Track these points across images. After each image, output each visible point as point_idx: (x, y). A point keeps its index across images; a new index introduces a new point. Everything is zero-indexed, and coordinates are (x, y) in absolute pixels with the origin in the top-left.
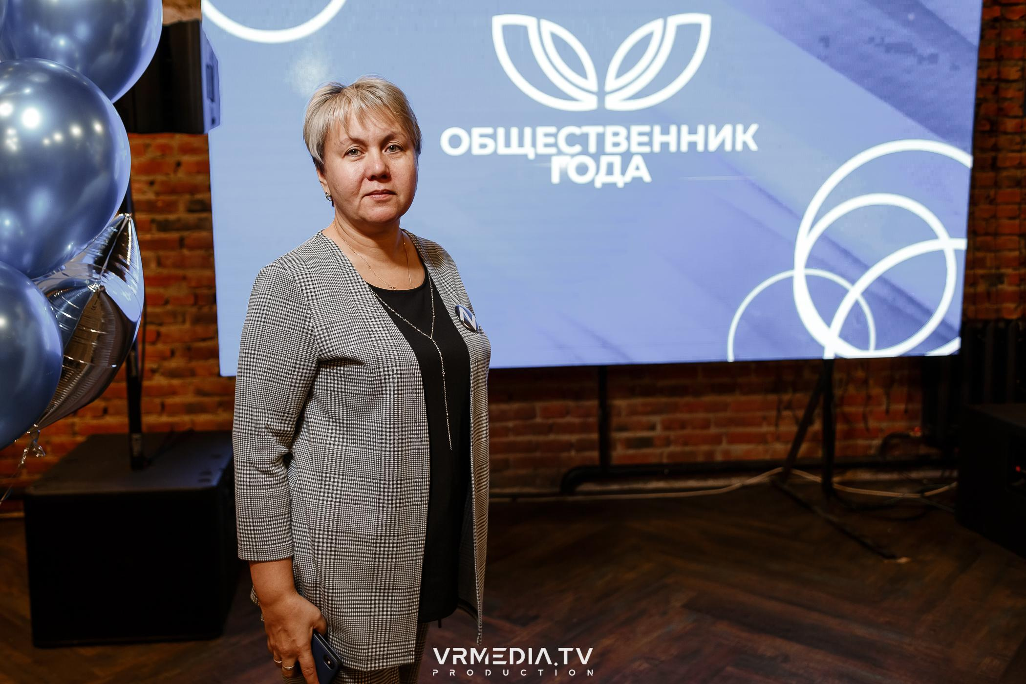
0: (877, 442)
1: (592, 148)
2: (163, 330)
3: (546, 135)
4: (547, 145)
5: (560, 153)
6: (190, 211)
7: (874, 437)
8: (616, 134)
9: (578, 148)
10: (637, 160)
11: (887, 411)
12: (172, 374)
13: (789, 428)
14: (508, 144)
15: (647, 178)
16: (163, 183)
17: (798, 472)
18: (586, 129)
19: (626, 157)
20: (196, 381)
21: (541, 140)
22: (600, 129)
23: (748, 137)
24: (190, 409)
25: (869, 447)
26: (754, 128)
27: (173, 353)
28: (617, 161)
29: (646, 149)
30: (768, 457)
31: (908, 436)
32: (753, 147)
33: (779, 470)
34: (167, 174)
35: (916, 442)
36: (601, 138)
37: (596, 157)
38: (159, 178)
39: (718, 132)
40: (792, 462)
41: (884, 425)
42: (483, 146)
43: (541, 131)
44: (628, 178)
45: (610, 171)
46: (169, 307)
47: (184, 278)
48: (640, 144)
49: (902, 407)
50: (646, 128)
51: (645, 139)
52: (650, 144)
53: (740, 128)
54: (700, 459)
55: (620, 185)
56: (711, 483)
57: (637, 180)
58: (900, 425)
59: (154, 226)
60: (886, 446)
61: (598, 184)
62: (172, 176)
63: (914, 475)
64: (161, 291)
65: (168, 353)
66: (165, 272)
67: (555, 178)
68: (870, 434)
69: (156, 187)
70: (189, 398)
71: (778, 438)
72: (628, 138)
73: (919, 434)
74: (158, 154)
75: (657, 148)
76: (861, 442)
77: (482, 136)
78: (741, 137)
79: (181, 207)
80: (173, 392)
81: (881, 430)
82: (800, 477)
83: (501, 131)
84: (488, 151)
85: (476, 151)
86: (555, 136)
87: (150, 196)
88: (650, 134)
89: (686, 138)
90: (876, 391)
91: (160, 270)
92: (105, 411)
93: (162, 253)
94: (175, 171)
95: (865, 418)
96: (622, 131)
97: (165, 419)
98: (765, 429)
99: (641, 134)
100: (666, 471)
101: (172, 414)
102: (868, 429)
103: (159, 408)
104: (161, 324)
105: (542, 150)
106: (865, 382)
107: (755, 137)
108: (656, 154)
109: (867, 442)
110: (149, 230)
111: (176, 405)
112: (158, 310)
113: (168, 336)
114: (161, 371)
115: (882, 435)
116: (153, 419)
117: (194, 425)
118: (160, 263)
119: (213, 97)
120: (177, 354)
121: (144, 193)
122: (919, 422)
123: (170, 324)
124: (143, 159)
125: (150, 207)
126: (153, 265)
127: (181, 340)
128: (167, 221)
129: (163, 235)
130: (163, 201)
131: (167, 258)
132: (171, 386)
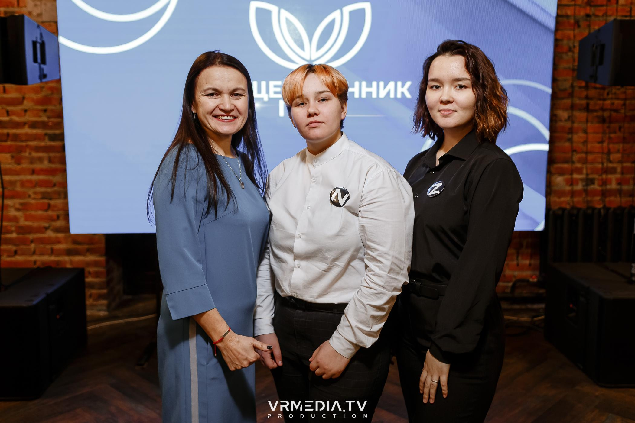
0: (510, 284)
2: (52, 202)
3: (276, 86)
4: (276, 93)
7: (509, 282)
11: (518, 265)
12: (57, 230)
21: (272, 89)
23: (405, 90)
25: (507, 287)
26: (408, 84)
27: (58, 217)
31: (528, 281)
32: (408, 96)
34: (55, 105)
35: (534, 284)
38: (50, 107)
39: (385, 87)
41: (516, 273)
43: (272, 83)
46: (56, 189)
49: (527, 262)
53: (399, 84)
58: (526, 274)
59: (47, 138)
60: (514, 287)
62: (58, 106)
63: (535, 306)
64: (50, 178)
65: (55, 217)
66: (53, 166)
67: (282, 114)
68: (505, 278)
69: (48, 114)
73: (535, 280)
74: (50, 92)
76: (501, 284)
78: (400, 90)
80: (58, 241)
81: (515, 276)
87: (45, 119)
89: (365, 90)
90: (511, 251)
91: (51, 165)
92: (16, 253)
93: (52, 155)
97: (53, 258)
101: (58, 255)
103: (50, 251)
104: (51, 199)
105: (272, 95)
107: (409, 90)
109: (505, 284)
110: (44, 140)
111: (59, 250)
112: (49, 190)
113: (55, 206)
114: (51, 228)
115: (514, 280)
116: (46, 258)
117: (71, 262)
118: (50, 161)
119: (43, 61)
120: (61, 218)
121: (40, 117)
122: (537, 273)
123: (57, 199)
124: (39, 96)
125: (44, 125)
126: (46, 162)
127: (62, 209)
128: (54, 134)
129: (52, 143)
130: (52, 122)
131: (55, 157)
132: (57, 238)
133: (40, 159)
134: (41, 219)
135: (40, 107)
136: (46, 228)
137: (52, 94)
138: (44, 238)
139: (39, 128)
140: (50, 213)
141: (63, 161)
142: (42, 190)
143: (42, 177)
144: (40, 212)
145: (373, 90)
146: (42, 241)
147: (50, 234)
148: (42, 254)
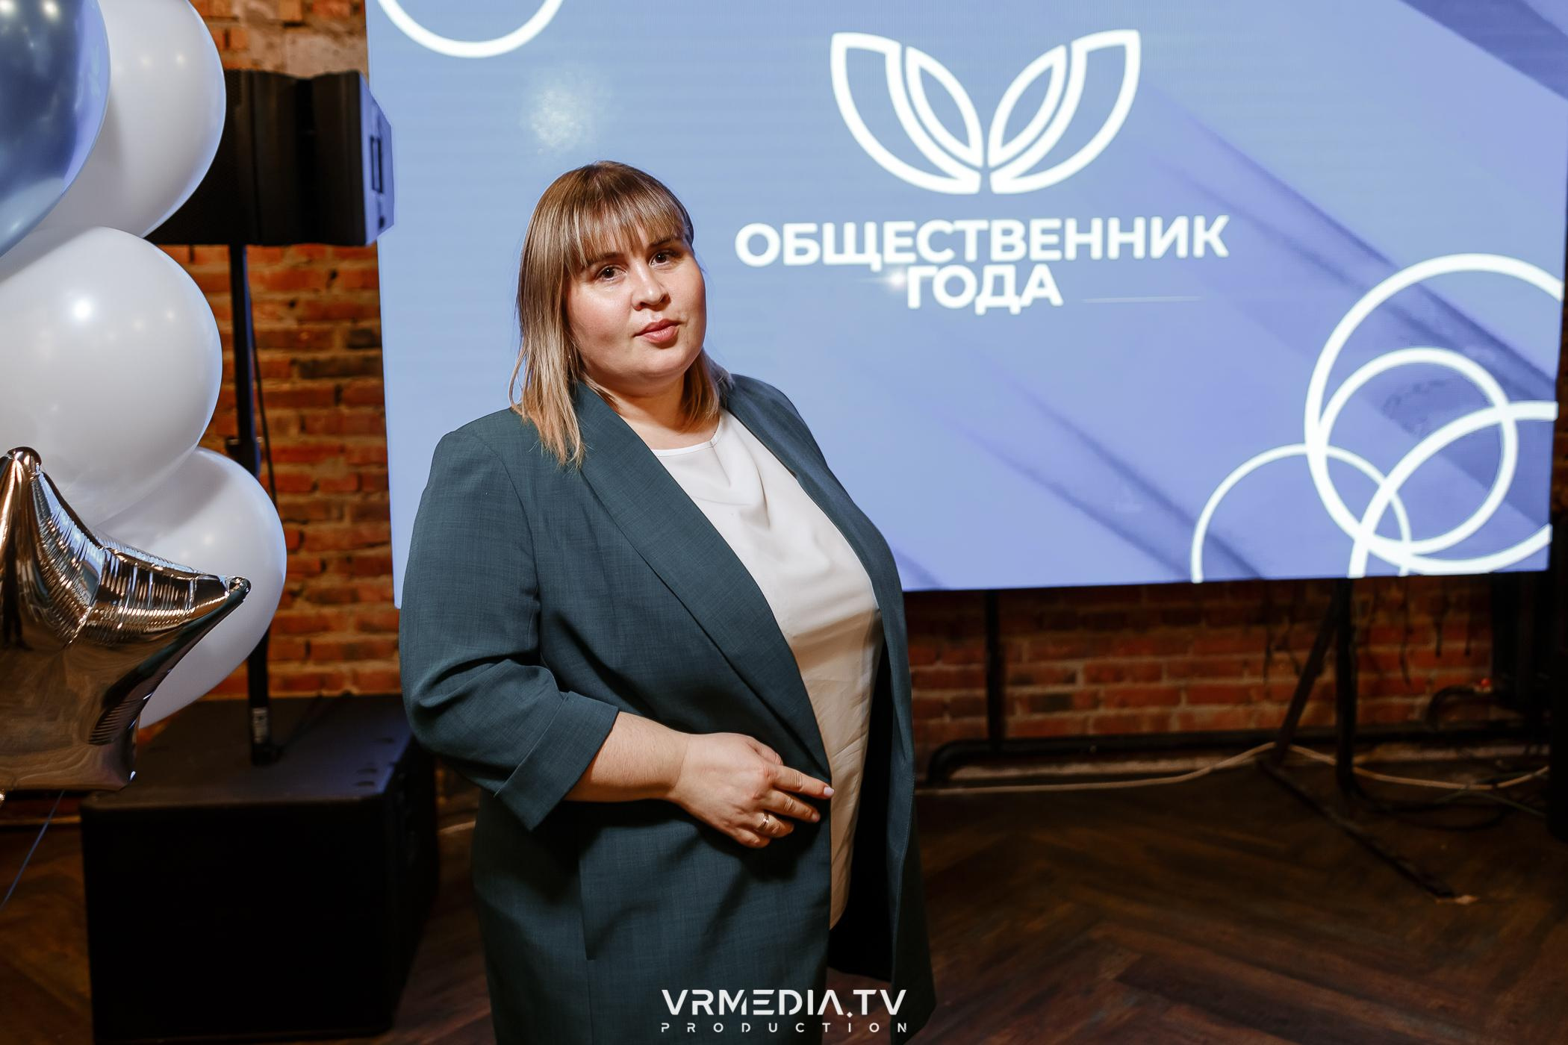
0: (1423, 701)
1: (971, 254)
2: (309, 530)
3: (900, 234)
4: (900, 250)
5: (921, 262)
6: (352, 346)
7: (1417, 694)
8: (1007, 232)
9: (948, 254)
10: (1041, 272)
11: (1438, 653)
12: (323, 599)
13: (1285, 679)
14: (839, 248)
15: (1057, 300)
16: (310, 304)
17: (1298, 749)
18: (960, 225)
19: (1024, 268)
20: (359, 609)
21: (891, 241)
22: (983, 225)
23: (1213, 236)
24: (351, 653)
25: (1411, 708)
26: (1221, 222)
27: (324, 566)
28: (1009, 273)
29: (1055, 255)
30: (1252, 725)
31: (1471, 692)
32: (1221, 250)
33: (1270, 745)
34: (316, 291)
35: (1484, 700)
36: (984, 238)
37: (977, 268)
38: (304, 296)
39: (1165, 229)
40: (1290, 733)
41: (1434, 674)
42: (801, 252)
43: (891, 228)
44: (1027, 299)
45: (999, 288)
46: (318, 495)
47: (342, 450)
48: (1045, 247)
49: (1461, 645)
50: (1055, 223)
51: (1053, 239)
52: (1061, 246)
53: (1200, 222)
54: (1146, 728)
55: (1015, 310)
56: (1163, 765)
57: (1041, 303)
58: (1459, 674)
59: (295, 371)
60: (1436, 708)
61: (980, 310)
62: (324, 292)
63: (1481, 752)
64: (306, 469)
65: (317, 567)
66: (312, 440)
67: (914, 301)
68: (1411, 688)
69: (299, 311)
70: (349, 636)
71: (1268, 694)
72: (1026, 238)
73: (1488, 689)
74: (302, 258)
75: (1071, 254)
76: (1397, 700)
77: (799, 236)
78: (1201, 236)
79: (338, 340)
80: (325, 627)
81: (1430, 682)
82: (1301, 755)
83: (829, 229)
84: (809, 259)
85: (791, 259)
86: (913, 235)
87: (290, 324)
88: (1061, 232)
89: (1116, 237)
90: (1421, 619)
91: (304, 438)
93: (307, 412)
94: (329, 286)
95: (1403, 663)
96: (1018, 228)
97: (311, 668)
98: (1246, 680)
99: (1046, 232)
100: (1093, 748)
101: (322, 660)
102: (1407, 681)
103: (302, 652)
104: (305, 522)
105: (891, 256)
106: (1403, 607)
107: (1223, 236)
108: (1071, 262)
109: (1408, 701)
110: (288, 377)
111: (327, 646)
112: (301, 500)
113: (315, 539)
114: (305, 593)
115: (1431, 689)
116: (293, 670)
117: (356, 678)
118: (304, 428)
120: (331, 568)
121: (280, 319)
122: (1488, 671)
123: (320, 521)
124: (279, 268)
126: (294, 431)
127: (336, 547)
128: (315, 362)
129: (309, 384)
130: (309, 332)
131: (316, 419)
132: (320, 617)
133: (281, 425)
135: (280, 296)
136: (295, 595)
137: (310, 262)
138: (290, 620)
139: (278, 347)
140: (304, 556)
141: (336, 427)
145: (1137, 238)
146: (285, 627)
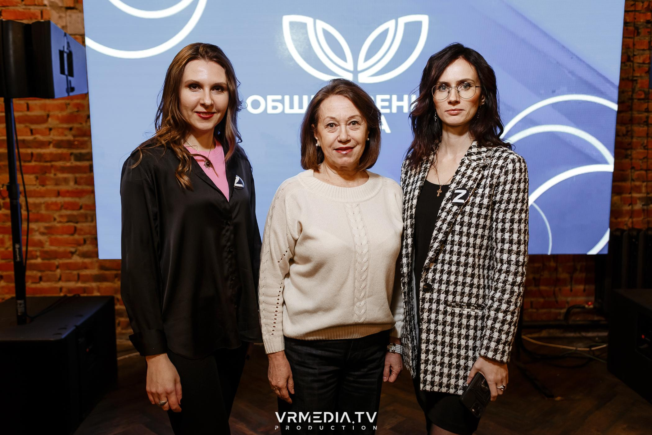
0: (564, 311)
2: (78, 226)
7: (562, 308)
11: (571, 290)
12: (84, 255)
14: (292, 107)
15: (388, 130)
16: (78, 129)
25: (560, 314)
27: (85, 241)
29: (388, 111)
31: (584, 307)
34: (81, 124)
35: (590, 312)
38: (76, 125)
41: (569, 299)
42: (275, 108)
46: (82, 211)
49: (582, 287)
50: (387, 97)
52: (390, 107)
58: (581, 299)
59: (72, 158)
60: (568, 314)
62: (84, 124)
63: (590, 334)
64: (77, 200)
65: (82, 242)
66: (80, 187)
68: (558, 305)
69: (74, 132)
73: (591, 306)
74: (76, 110)
75: (394, 110)
76: (553, 310)
77: (274, 101)
80: (85, 267)
81: (568, 303)
83: (287, 98)
84: (279, 111)
85: (270, 111)
87: (70, 137)
88: (390, 101)
90: (564, 275)
91: (77, 186)
92: (41, 279)
93: (78, 175)
95: (555, 294)
97: (80, 285)
101: (84, 281)
102: (557, 302)
103: (76, 277)
104: (77, 223)
106: (556, 269)
108: (394, 114)
109: (558, 311)
110: (70, 160)
111: (87, 275)
112: (75, 213)
113: (81, 230)
114: (77, 253)
115: (567, 306)
116: (72, 284)
117: (99, 289)
118: (76, 182)
119: (71, 74)
120: (88, 242)
121: (66, 135)
122: (593, 299)
123: (83, 222)
124: (65, 113)
125: (70, 144)
126: (72, 183)
127: (90, 233)
128: (81, 154)
129: (78, 163)
130: (78, 141)
131: (81, 178)
132: (83, 263)
133: (66, 181)
134: (67, 243)
135: (65, 126)
136: (72, 253)
137: (79, 111)
138: (71, 263)
139: (64, 148)
140: (76, 236)
141: (91, 182)
142: (69, 212)
143: (67, 199)
144: (66, 236)
146: (68, 267)
147: (76, 259)
148: (68, 280)
